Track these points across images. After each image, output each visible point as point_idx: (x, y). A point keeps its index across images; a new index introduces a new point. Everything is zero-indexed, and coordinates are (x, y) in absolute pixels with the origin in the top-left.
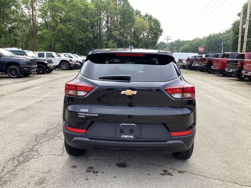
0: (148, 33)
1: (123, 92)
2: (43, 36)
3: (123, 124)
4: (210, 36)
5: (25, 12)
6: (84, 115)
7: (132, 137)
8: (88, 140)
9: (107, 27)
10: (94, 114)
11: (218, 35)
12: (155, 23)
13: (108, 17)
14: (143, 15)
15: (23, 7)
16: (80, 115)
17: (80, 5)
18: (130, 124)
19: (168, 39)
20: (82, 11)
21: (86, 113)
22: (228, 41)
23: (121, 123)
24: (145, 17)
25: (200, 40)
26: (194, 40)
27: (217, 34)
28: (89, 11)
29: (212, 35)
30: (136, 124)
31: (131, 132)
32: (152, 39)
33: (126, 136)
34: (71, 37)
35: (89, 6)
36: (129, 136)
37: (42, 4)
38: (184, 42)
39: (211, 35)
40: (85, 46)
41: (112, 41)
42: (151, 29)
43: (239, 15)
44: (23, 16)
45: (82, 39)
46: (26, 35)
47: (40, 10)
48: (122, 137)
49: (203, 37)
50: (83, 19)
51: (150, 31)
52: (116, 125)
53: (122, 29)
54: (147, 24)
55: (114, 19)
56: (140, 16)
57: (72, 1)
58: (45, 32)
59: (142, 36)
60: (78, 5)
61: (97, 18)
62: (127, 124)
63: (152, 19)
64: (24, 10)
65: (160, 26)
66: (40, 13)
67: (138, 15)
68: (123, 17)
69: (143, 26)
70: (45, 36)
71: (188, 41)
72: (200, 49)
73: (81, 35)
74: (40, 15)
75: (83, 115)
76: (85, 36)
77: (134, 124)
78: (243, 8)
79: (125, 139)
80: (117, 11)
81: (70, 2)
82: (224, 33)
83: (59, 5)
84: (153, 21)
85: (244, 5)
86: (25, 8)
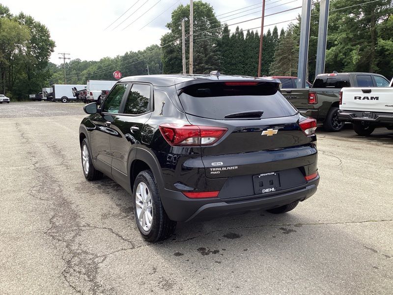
0: (28, 48)
1: (264, 133)
3: (262, 175)
4: (125, 54)
6: (219, 171)
7: (273, 189)
8: (225, 204)
10: (232, 166)
11: (137, 54)
12: (39, 30)
14: (14, 16)
16: (212, 171)
19: (65, 58)
21: (221, 167)
22: (153, 63)
23: (259, 174)
24: (20, 19)
25: (112, 61)
26: (102, 61)
27: (135, 53)
29: (129, 53)
30: (275, 172)
31: (271, 184)
32: (37, 57)
33: (267, 190)
36: (270, 189)
38: (87, 65)
39: (127, 53)
42: (34, 40)
43: (169, 26)
48: (263, 192)
49: (116, 57)
51: (32, 43)
54: (25, 31)
56: (9, 16)
59: (17, 51)
62: (266, 174)
63: (32, 23)
65: (48, 36)
67: (5, 15)
69: (19, 34)
71: (94, 63)
72: (116, 74)
75: (217, 171)
77: (273, 173)
78: (173, 16)
79: (266, 194)
82: (145, 52)
84: (35, 27)
85: (173, 13)
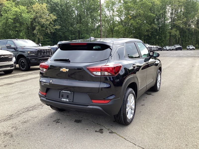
1: (61, 70)
2: (118, 30)
3: (63, 91)
5: (107, 14)
7: (67, 100)
8: (45, 99)
9: (171, 18)
10: (47, 83)
13: (172, 10)
15: (106, 10)
17: (148, 3)
18: (67, 92)
20: (150, 8)
21: (44, 82)
23: (62, 90)
28: (155, 7)
30: (70, 92)
31: (68, 97)
33: (64, 100)
34: (139, 30)
35: (156, 3)
37: (119, 6)
40: (150, 35)
41: (174, 29)
44: (106, 17)
45: (149, 30)
46: (107, 31)
47: (117, 11)
50: (150, 14)
52: (60, 91)
53: (185, 19)
55: (178, 11)
57: (142, 1)
58: (120, 27)
60: (147, 3)
61: (161, 12)
62: (65, 91)
64: (106, 12)
66: (117, 13)
68: (186, 8)
70: (120, 30)
73: (147, 27)
74: (117, 15)
76: (150, 27)
77: (69, 92)
79: (63, 101)
80: (181, 4)
81: (140, 2)
83: (131, 5)
86: (107, 11)
